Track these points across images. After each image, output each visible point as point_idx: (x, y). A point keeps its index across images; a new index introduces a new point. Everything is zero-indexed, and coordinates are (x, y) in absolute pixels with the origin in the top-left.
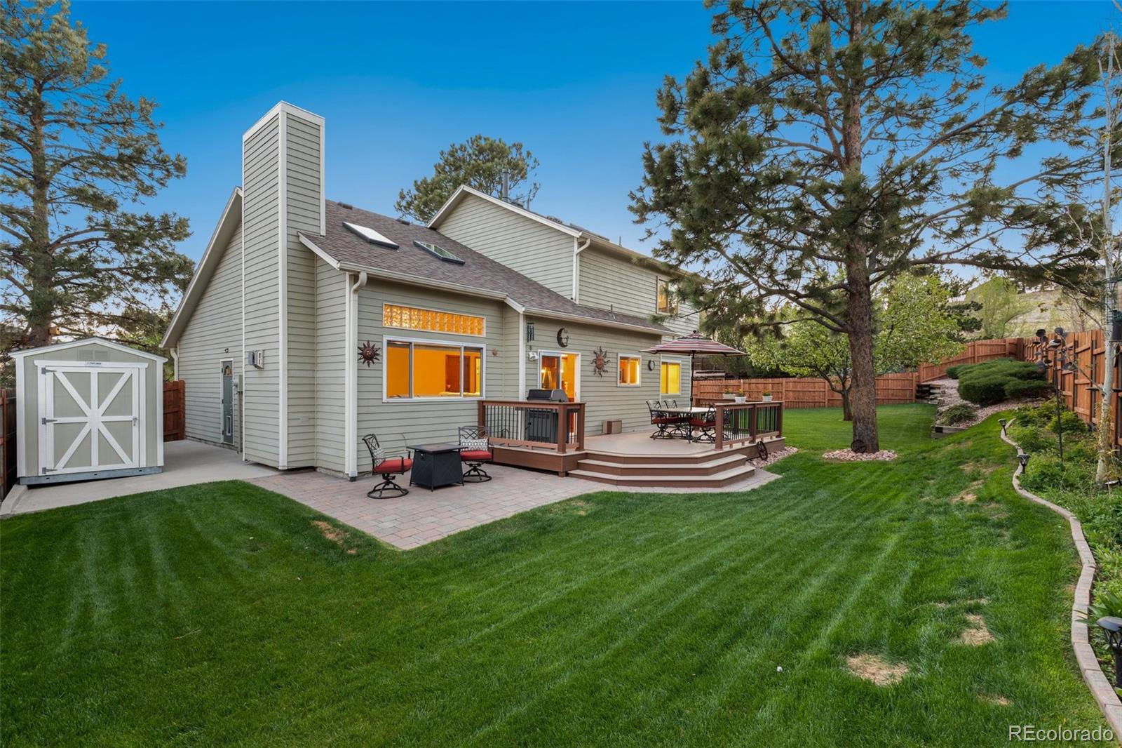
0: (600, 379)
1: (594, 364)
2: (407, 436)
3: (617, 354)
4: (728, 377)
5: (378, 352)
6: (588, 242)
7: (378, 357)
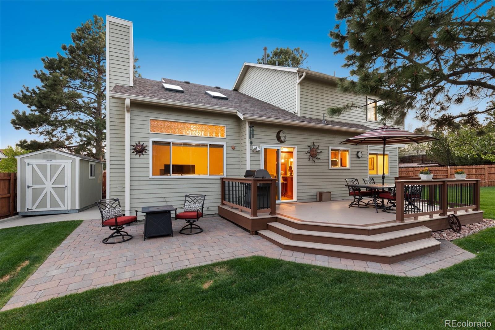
0: (314, 164)
1: (309, 154)
2: (168, 199)
3: (329, 147)
4: (440, 166)
5: (146, 148)
6: (304, 74)
7: (146, 151)
